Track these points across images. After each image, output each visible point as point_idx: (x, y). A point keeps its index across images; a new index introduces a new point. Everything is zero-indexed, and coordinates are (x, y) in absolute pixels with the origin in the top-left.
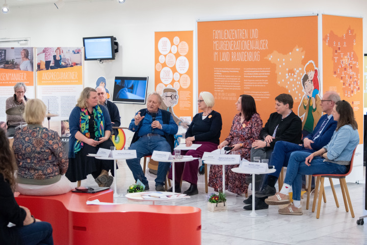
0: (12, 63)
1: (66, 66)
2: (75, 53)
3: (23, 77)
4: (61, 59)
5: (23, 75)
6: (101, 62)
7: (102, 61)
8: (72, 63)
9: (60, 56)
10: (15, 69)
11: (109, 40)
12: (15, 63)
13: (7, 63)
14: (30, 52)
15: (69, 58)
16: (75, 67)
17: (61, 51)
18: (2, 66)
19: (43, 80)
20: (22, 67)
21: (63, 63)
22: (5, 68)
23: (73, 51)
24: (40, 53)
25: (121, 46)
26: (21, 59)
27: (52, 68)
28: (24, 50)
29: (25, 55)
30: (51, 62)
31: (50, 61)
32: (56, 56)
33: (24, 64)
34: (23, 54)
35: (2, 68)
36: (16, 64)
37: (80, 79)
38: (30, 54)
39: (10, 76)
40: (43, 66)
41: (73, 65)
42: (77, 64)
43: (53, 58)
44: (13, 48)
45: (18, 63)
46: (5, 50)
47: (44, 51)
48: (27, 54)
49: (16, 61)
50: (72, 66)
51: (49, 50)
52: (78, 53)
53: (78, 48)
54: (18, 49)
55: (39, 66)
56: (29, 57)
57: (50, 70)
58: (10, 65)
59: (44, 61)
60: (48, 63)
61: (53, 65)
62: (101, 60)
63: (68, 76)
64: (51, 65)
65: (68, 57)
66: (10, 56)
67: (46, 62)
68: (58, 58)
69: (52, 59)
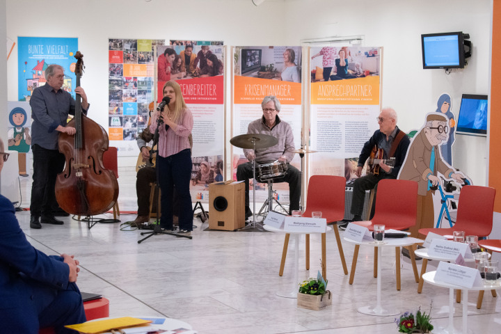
0: (271, 69)
1: (354, 76)
2: (368, 56)
3: (286, 91)
4: (347, 65)
5: (286, 88)
6: (448, 72)
7: (449, 70)
8: (364, 72)
9: (346, 61)
10: (274, 79)
11: (455, 38)
12: (274, 69)
13: (263, 69)
14: (296, 54)
15: (359, 64)
16: (368, 77)
17: (348, 53)
18: (255, 73)
19: (320, 97)
20: (284, 76)
21: (350, 72)
22: (259, 76)
23: (366, 53)
24: (316, 56)
25: (476, 48)
26: (284, 64)
27: (333, 78)
28: (289, 50)
29: (289, 57)
30: (333, 70)
31: (331, 68)
32: (339, 60)
33: (288, 72)
34: (286, 56)
35: (255, 76)
36: (276, 71)
37: (375, 97)
38: (296, 57)
39: (267, 89)
40: (320, 75)
41: (365, 74)
42: (371, 73)
43: (335, 63)
44: (271, 47)
45: (278, 70)
46: (260, 51)
47: (322, 53)
48: (292, 56)
49: (275, 66)
50: (364, 76)
51: (329, 51)
52: (373, 56)
53: (373, 48)
54: (279, 48)
55: (313, 75)
56: (296, 61)
57: (330, 81)
58: (267, 73)
59: (321, 67)
60: (327, 71)
61: (335, 74)
62: (447, 68)
63: (357, 91)
64: (332, 73)
65: (358, 61)
66: (268, 59)
67: (324, 68)
68: (342, 63)
69: (333, 65)
